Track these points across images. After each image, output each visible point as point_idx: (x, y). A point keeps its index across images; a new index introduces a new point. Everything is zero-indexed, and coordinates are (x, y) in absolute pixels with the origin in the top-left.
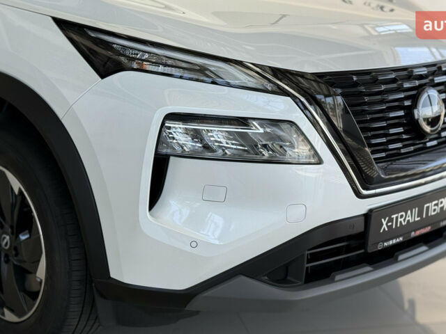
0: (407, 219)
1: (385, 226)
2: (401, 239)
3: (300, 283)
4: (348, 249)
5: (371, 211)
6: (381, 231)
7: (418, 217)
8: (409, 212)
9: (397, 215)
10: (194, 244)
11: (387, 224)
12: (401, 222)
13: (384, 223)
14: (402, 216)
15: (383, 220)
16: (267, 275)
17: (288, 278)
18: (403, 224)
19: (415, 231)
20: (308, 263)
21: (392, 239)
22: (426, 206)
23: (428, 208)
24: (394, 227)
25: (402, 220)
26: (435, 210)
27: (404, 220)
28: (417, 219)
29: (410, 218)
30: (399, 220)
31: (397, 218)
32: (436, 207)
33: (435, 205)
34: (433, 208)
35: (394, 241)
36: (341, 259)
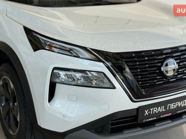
0: (158, 110)
1: (146, 113)
2: (155, 118)
3: (108, 133)
4: (131, 121)
5: (139, 107)
6: (145, 115)
7: (164, 110)
8: (159, 108)
9: (153, 109)
10: (64, 116)
11: (148, 112)
12: (155, 111)
13: (146, 112)
14: (155, 109)
15: (145, 111)
16: (94, 130)
17: (103, 131)
18: (156, 112)
19: (163, 115)
20: (111, 126)
21: (151, 118)
22: (168, 105)
23: (170, 106)
24: (151, 113)
25: (156, 111)
26: (173, 107)
27: (157, 111)
28: (163, 110)
29: (160, 110)
30: (154, 111)
31: (153, 110)
32: (174, 106)
33: (173, 105)
34: (173, 106)
35: (152, 119)
36: (128, 125)
